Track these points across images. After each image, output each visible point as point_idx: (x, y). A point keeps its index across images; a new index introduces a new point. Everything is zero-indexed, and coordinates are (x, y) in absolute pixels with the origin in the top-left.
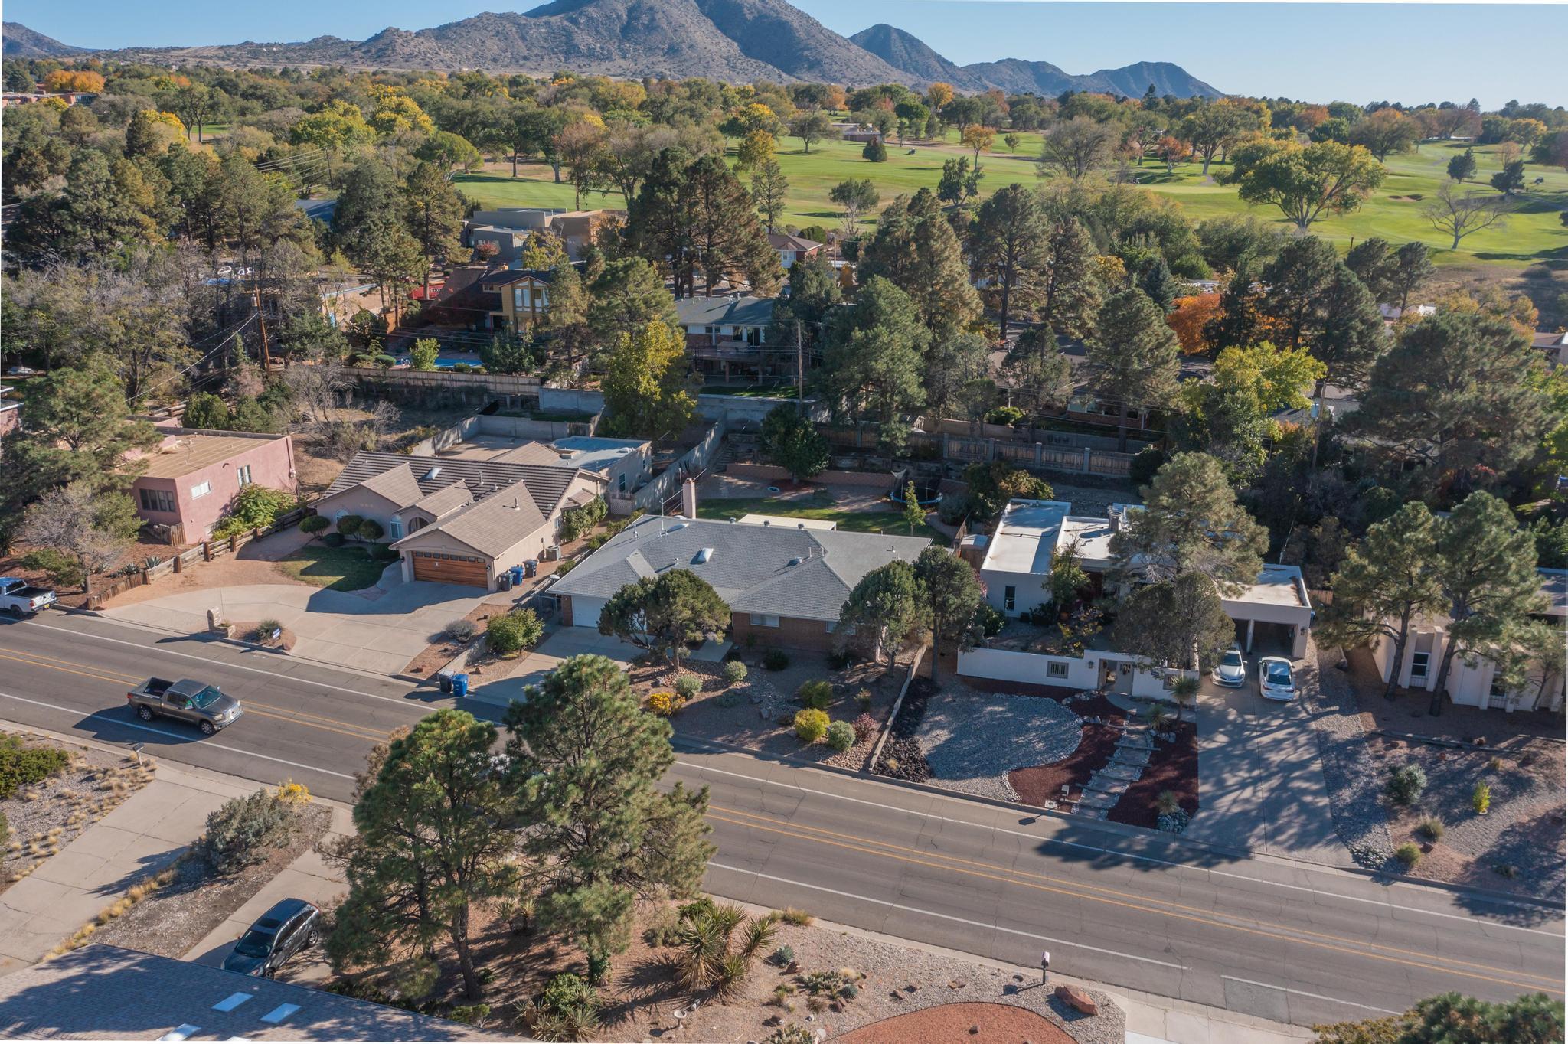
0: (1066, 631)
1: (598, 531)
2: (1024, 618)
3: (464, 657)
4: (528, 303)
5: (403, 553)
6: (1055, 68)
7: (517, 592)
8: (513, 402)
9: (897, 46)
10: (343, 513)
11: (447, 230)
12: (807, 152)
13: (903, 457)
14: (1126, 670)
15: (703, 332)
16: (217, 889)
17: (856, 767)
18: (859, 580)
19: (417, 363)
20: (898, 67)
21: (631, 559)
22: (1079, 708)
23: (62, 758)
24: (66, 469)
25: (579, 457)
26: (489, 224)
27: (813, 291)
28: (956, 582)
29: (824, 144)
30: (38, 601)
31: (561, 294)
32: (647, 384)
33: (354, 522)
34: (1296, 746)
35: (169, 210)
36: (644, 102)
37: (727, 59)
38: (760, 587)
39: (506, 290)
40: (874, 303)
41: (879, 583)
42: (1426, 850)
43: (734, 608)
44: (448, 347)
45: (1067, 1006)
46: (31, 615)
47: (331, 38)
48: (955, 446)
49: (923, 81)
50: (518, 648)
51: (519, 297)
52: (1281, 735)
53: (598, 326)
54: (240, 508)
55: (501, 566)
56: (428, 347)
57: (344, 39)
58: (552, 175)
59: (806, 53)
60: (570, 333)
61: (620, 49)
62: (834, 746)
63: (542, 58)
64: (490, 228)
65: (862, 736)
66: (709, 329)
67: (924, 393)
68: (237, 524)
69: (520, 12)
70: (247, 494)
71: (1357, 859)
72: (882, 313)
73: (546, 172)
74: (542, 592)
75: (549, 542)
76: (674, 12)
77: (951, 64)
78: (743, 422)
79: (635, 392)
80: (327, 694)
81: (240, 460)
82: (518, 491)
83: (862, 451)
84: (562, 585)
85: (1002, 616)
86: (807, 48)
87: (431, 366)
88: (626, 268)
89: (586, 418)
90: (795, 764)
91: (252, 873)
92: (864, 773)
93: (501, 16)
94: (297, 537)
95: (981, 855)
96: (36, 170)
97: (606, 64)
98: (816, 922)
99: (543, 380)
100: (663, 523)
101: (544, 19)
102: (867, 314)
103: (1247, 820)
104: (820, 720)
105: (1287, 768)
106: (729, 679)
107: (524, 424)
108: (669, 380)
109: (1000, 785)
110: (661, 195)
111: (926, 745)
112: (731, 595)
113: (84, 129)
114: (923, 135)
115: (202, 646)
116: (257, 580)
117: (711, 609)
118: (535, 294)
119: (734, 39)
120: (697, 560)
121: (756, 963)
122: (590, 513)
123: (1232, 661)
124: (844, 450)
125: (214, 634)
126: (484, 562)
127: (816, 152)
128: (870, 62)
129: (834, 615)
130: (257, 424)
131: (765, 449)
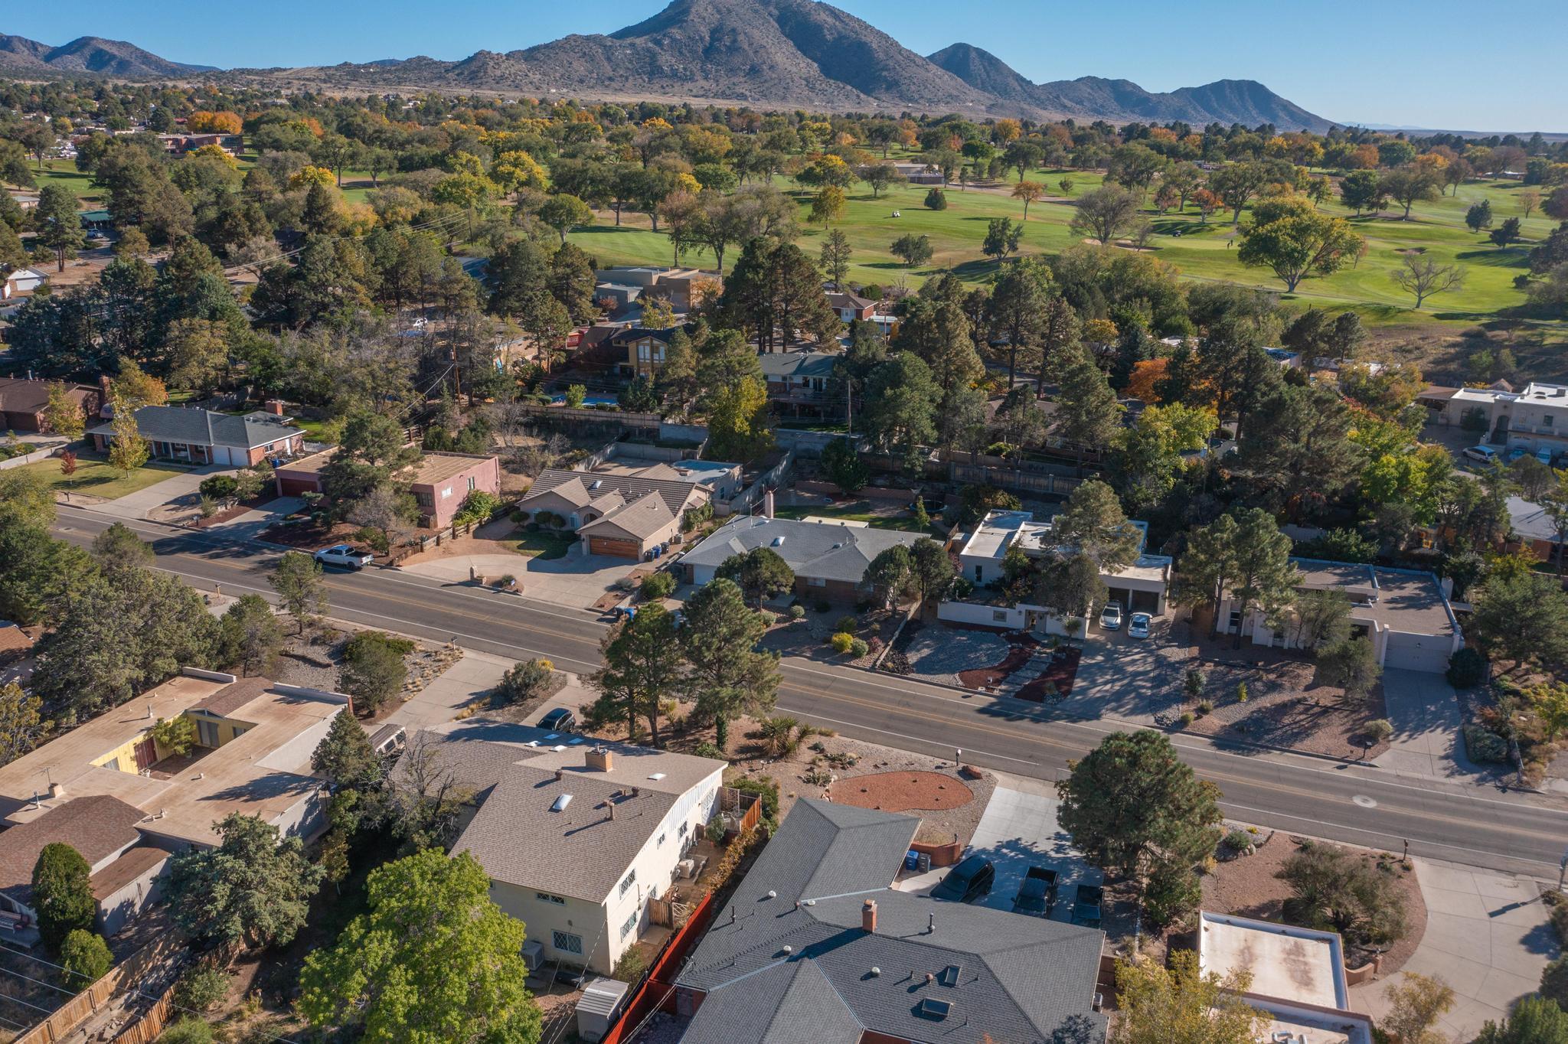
0: (1008, 593)
1: (707, 525)
2: (988, 587)
3: (628, 600)
4: (648, 356)
5: (583, 536)
6: (1135, 86)
7: (657, 562)
8: (641, 433)
9: (976, 66)
10: (538, 510)
11: (581, 294)
12: (875, 197)
13: (920, 479)
14: (1042, 616)
15: (780, 380)
16: (514, 708)
17: (868, 665)
18: (875, 555)
19: (571, 402)
20: (975, 86)
21: (731, 542)
22: (1011, 639)
23: (411, 644)
24: (374, 478)
25: (694, 476)
26: (608, 281)
27: (862, 353)
28: (935, 559)
29: (891, 189)
30: (365, 560)
31: (677, 355)
32: (741, 425)
33: (546, 516)
34: (1145, 663)
35: (373, 277)
36: (729, 151)
37: (806, 79)
38: (815, 560)
39: (632, 346)
40: (901, 370)
41: (887, 558)
42: (1199, 717)
43: (798, 573)
44: (592, 391)
45: (967, 774)
46: (359, 569)
47: (424, 58)
48: (959, 472)
49: (1000, 101)
50: (662, 595)
51: (643, 352)
52: (1137, 657)
53: (703, 377)
54: (469, 505)
55: (648, 546)
56: (578, 391)
57: (436, 59)
58: (649, 224)
59: (884, 73)
60: (681, 383)
61: (703, 70)
62: (856, 654)
63: (627, 79)
64: (608, 286)
65: (872, 650)
66: (784, 378)
67: (936, 433)
68: (468, 516)
69: (605, 34)
70: (474, 497)
71: (1157, 721)
72: (907, 377)
73: (645, 220)
74: (675, 562)
75: (676, 532)
76: (756, 33)
77: (1030, 82)
78: (807, 450)
79: (732, 430)
80: (550, 617)
81: (469, 474)
82: (655, 497)
83: (894, 473)
84: (686, 558)
85: (971, 584)
86: (885, 68)
87: (581, 405)
88: (726, 338)
89: (694, 445)
90: (832, 663)
91: (530, 702)
92: (873, 669)
93: (588, 38)
94: (508, 525)
95: (935, 711)
96: (239, 229)
97: (689, 85)
98: (836, 736)
99: (663, 417)
100: (752, 521)
101: (629, 40)
102: (895, 375)
103: (1103, 701)
104: (848, 639)
105: (1136, 674)
106: (793, 616)
107: (650, 450)
108: (756, 421)
109: (955, 679)
110: (750, 276)
111: (912, 658)
112: (796, 566)
113: (263, 187)
114: (985, 176)
115: (469, 589)
116: (490, 552)
117: (782, 572)
118: (654, 350)
119: (814, 60)
120: (775, 543)
121: (803, 747)
122: (702, 513)
123: (1114, 614)
124: (880, 472)
125: (474, 582)
126: (637, 542)
127: (884, 197)
128: (947, 81)
129: (859, 579)
130: (471, 448)
131: (823, 472)
